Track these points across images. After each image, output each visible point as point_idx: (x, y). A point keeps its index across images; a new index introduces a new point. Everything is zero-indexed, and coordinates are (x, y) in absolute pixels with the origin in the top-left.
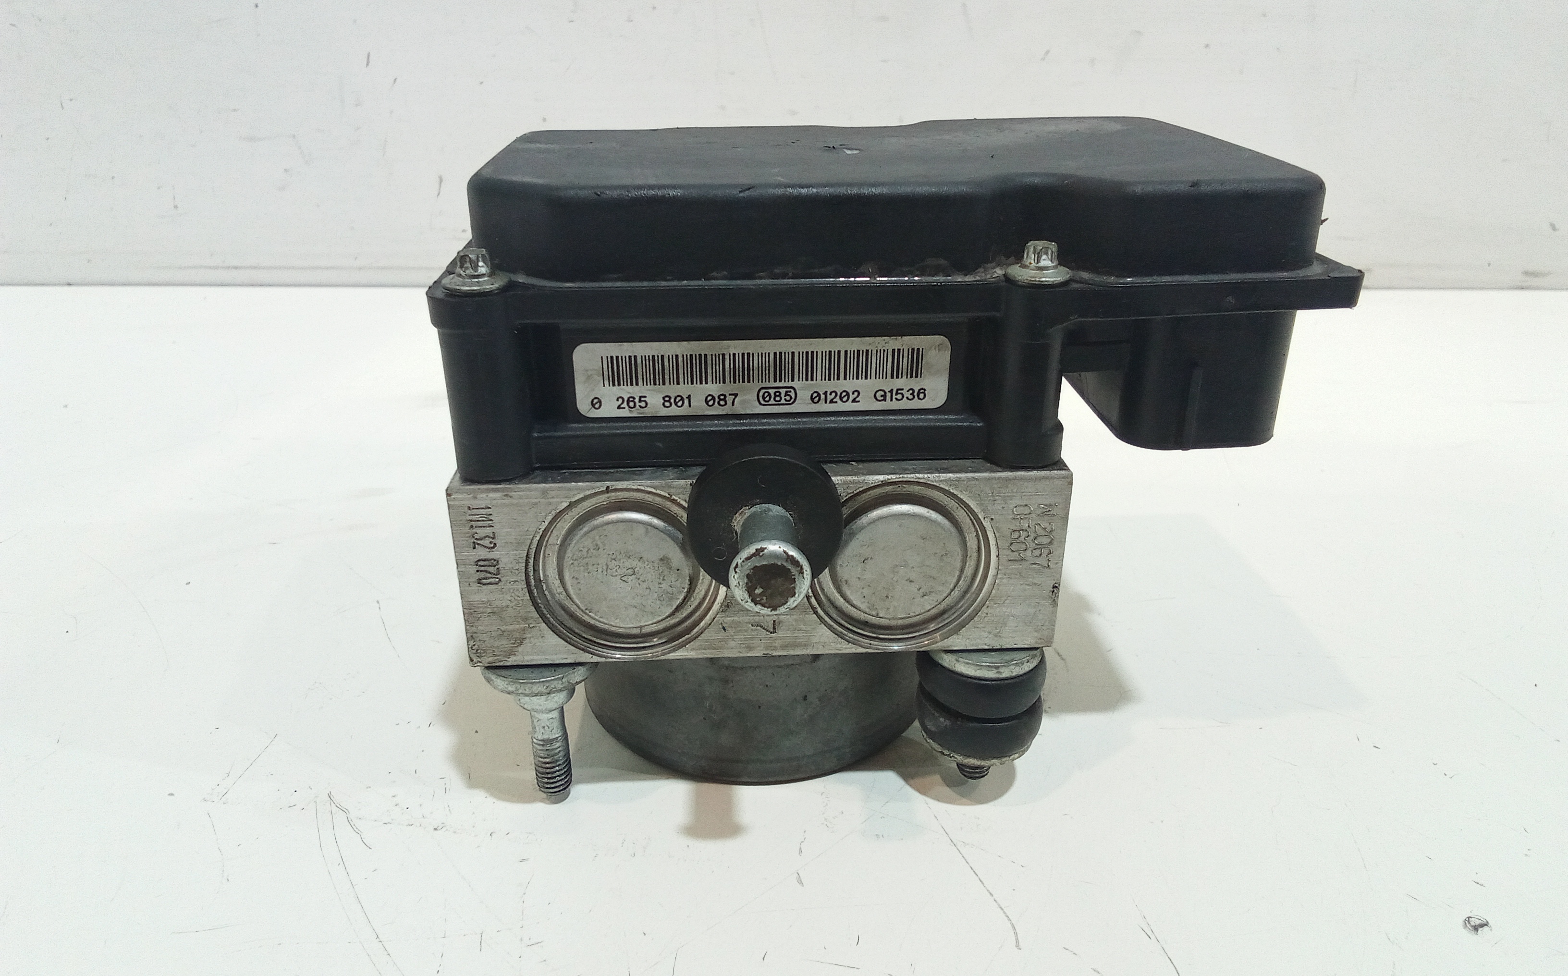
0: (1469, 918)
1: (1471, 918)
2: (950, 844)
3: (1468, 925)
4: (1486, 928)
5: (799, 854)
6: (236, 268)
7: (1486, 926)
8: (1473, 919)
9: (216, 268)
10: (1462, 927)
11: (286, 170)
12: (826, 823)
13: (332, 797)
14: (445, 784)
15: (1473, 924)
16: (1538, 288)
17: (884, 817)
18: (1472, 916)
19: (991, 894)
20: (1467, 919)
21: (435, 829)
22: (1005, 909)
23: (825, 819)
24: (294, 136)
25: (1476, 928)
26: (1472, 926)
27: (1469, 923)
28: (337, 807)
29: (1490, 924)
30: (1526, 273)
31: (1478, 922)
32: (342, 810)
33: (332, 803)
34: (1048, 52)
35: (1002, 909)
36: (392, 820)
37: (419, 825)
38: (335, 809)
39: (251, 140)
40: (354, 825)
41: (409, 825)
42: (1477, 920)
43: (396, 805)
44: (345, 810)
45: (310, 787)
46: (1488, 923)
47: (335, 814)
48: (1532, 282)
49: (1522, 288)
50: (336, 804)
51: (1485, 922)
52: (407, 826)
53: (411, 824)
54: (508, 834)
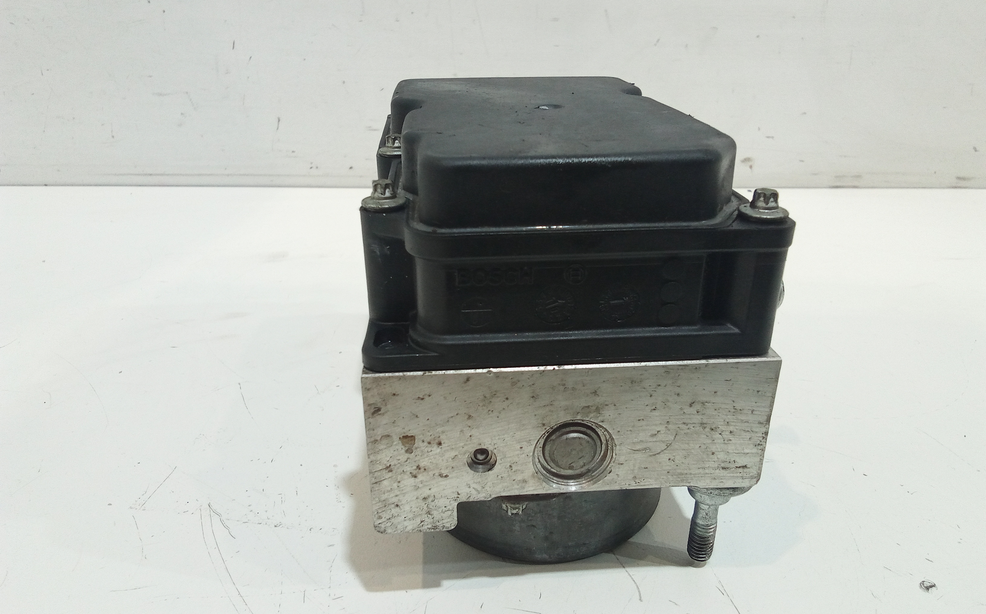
0: (923, 582)
1: (925, 582)
3: (923, 587)
4: (934, 588)
6: (151, 175)
7: (934, 587)
9: (139, 175)
10: (919, 588)
11: (182, 114)
13: (210, 506)
14: (282, 498)
15: (925, 585)
16: (966, 188)
21: (275, 526)
24: (187, 93)
25: (928, 588)
26: (925, 587)
27: (923, 585)
28: (213, 512)
29: (937, 585)
30: (959, 178)
31: (929, 584)
32: (217, 514)
33: (211, 510)
34: (658, 40)
36: (249, 520)
37: (265, 524)
38: (212, 514)
39: (160, 95)
40: (225, 523)
41: (259, 523)
42: (928, 583)
43: (251, 511)
44: (219, 514)
45: (197, 500)
46: (935, 585)
47: (212, 517)
48: (962, 183)
49: (956, 187)
50: (213, 510)
51: (933, 585)
52: (258, 524)
53: (260, 523)
54: (321, 529)
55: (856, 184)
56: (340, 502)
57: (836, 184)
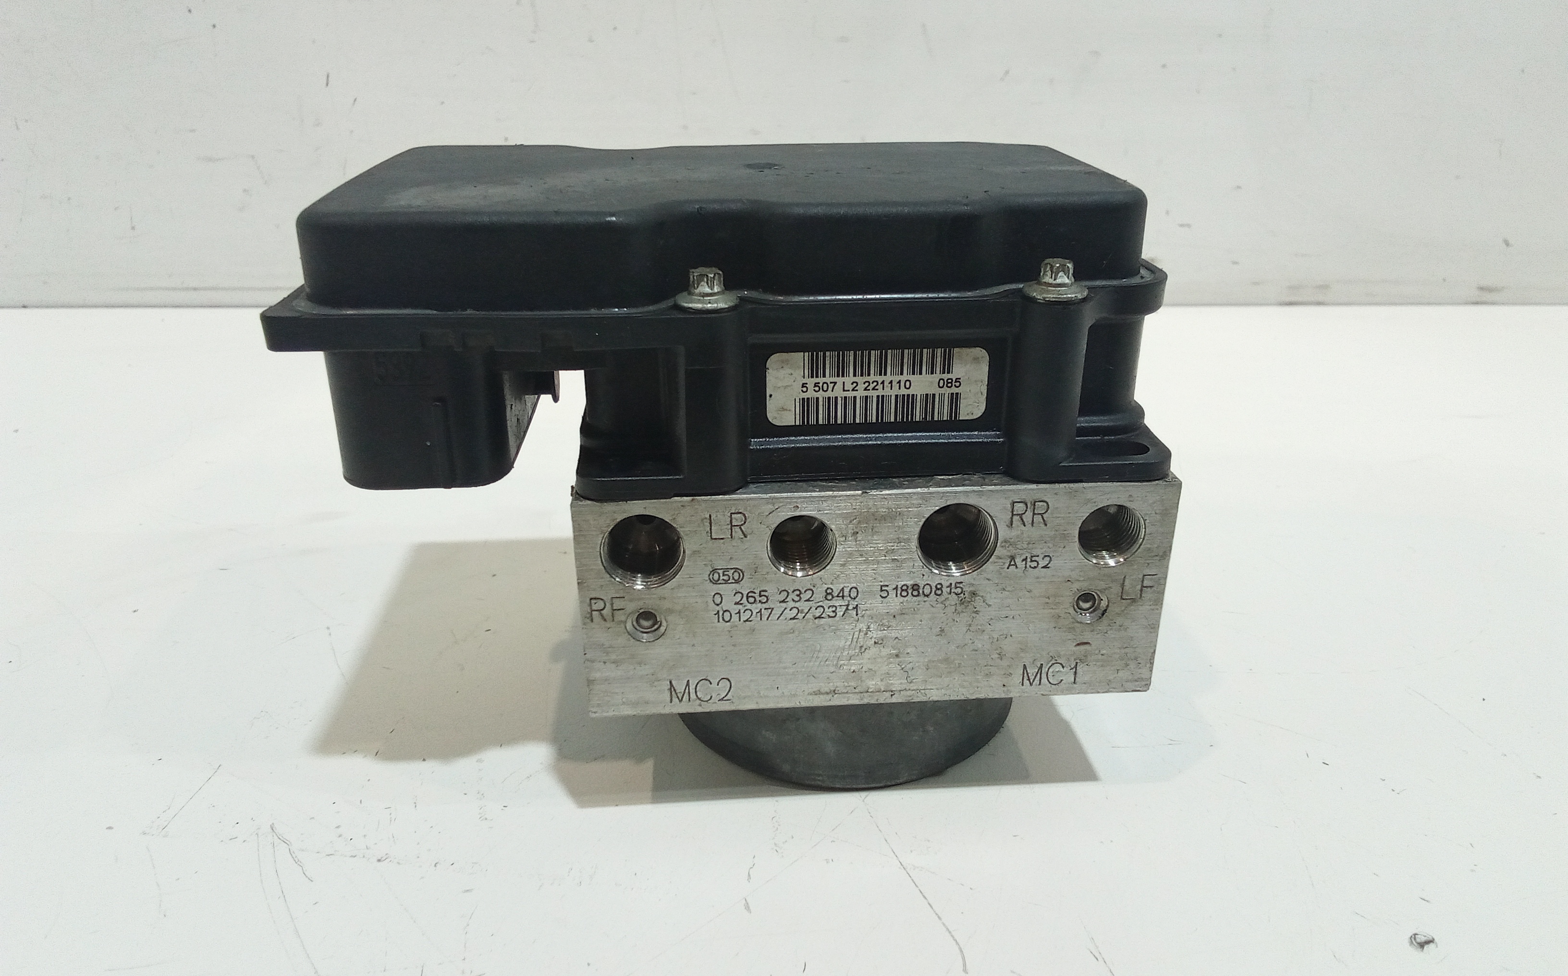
0: (1415, 935)
1: (1417, 934)
2: (900, 868)
3: (1414, 942)
4: (1432, 945)
5: (748, 880)
6: (195, 289)
7: (1431, 943)
8: (1419, 936)
9: (174, 289)
10: (1408, 944)
11: (245, 191)
12: (775, 848)
13: (274, 829)
14: (390, 814)
15: (1418, 940)
16: (1493, 303)
17: (834, 841)
18: (1418, 933)
19: (939, 918)
20: (1413, 936)
21: (379, 860)
22: (953, 933)
23: (775, 844)
24: (253, 157)
25: (1422, 945)
26: (1418, 943)
27: (1415, 939)
28: (279, 838)
29: (1436, 940)
30: (1481, 289)
31: (1423, 939)
32: (284, 842)
33: (275, 835)
34: (1007, 72)
35: (950, 932)
36: (335, 851)
37: (362, 856)
38: (277, 841)
39: (210, 159)
40: (296, 857)
41: (352, 856)
42: (1423, 937)
43: (340, 836)
44: (287, 842)
45: (252, 819)
46: (1433, 939)
47: (276, 846)
48: (1487, 297)
49: (1477, 303)
50: (278, 835)
51: (1431, 938)
52: (350, 858)
53: (354, 855)
54: (452, 864)
55: (1321, 298)
56: (486, 819)
57: (1288, 299)
